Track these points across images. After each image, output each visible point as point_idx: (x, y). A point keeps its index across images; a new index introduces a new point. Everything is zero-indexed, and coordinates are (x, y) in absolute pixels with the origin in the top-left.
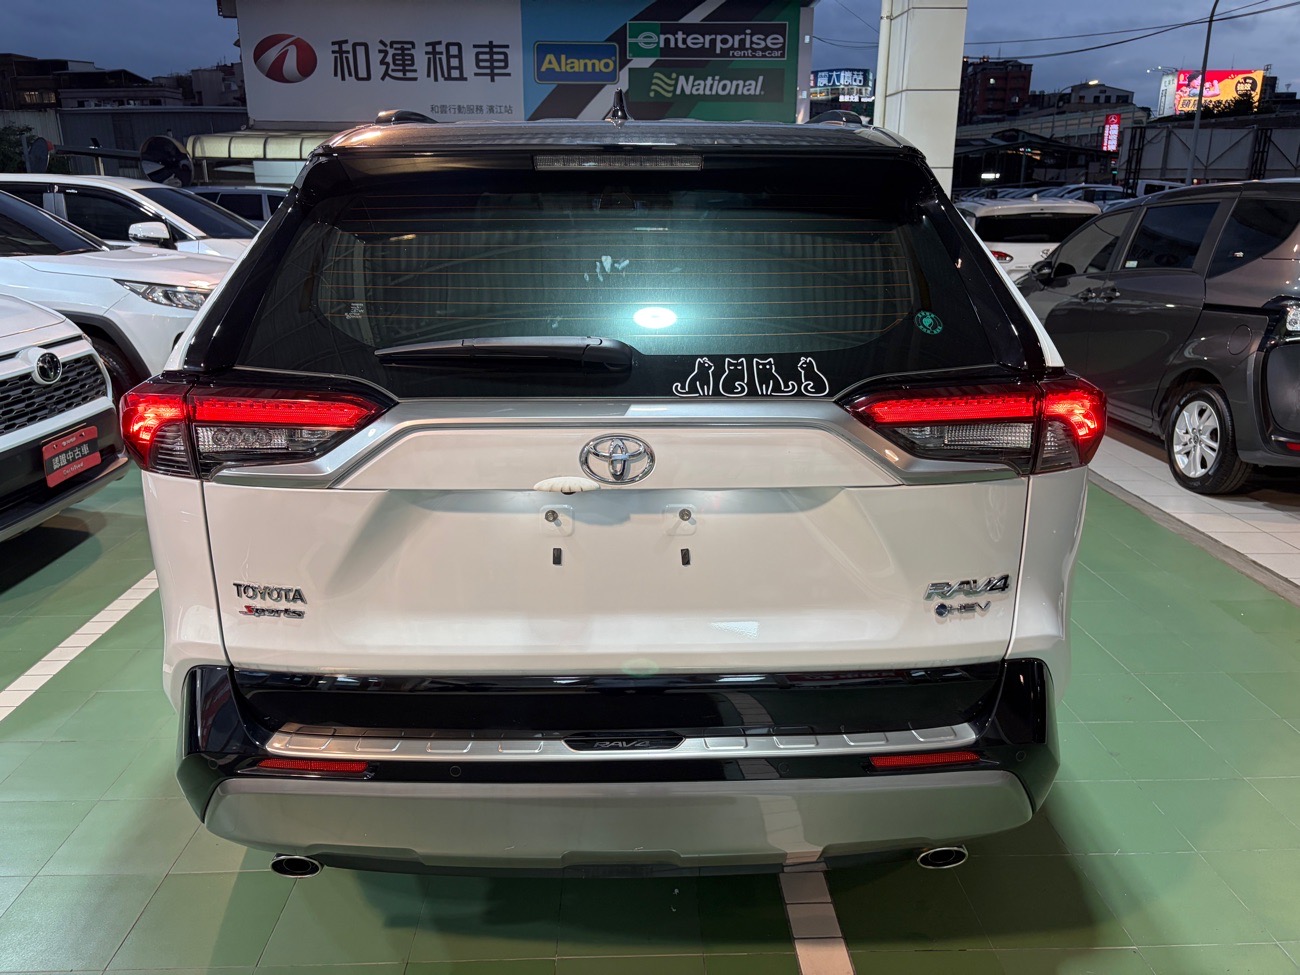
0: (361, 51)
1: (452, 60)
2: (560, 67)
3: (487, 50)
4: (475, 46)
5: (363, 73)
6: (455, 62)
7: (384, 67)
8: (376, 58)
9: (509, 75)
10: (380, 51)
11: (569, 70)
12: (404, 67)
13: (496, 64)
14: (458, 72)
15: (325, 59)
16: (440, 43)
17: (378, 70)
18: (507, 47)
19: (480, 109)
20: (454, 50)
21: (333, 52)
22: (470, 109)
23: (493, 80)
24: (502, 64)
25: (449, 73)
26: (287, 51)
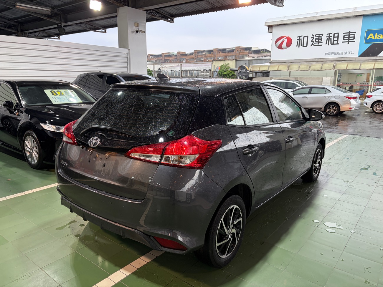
0: (306, 38)
1: (335, 38)
2: (375, 37)
3: (348, 34)
4: (344, 33)
5: (305, 45)
7: (312, 42)
8: (310, 39)
9: (355, 41)
10: (312, 38)
12: (318, 42)
13: (350, 38)
14: (336, 42)
15: (295, 42)
16: (332, 33)
18: (355, 32)
19: (342, 53)
20: (336, 35)
21: (297, 39)
22: (339, 53)
23: (348, 44)
24: (353, 38)
25: (333, 42)
26: (284, 41)
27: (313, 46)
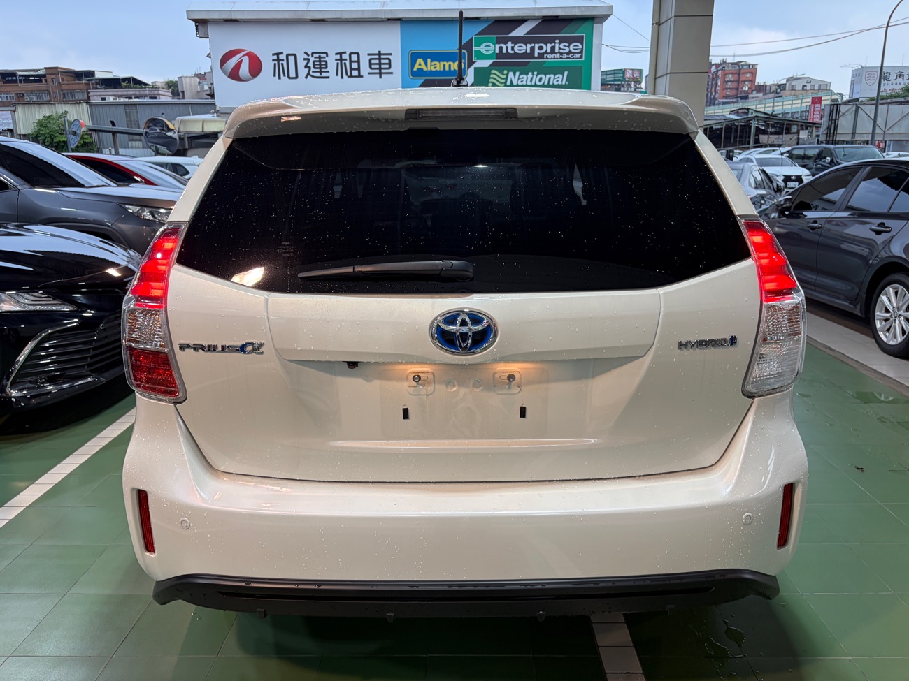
0: (291, 59)
1: (353, 64)
2: (426, 67)
3: (377, 57)
4: (369, 55)
5: (293, 74)
7: (307, 70)
8: (301, 63)
9: (392, 73)
10: (305, 59)
11: (433, 69)
12: (321, 70)
13: (383, 66)
14: (357, 72)
15: (268, 65)
16: (345, 53)
17: (303, 72)
18: (391, 54)
20: (354, 58)
21: (273, 60)
23: (381, 77)
24: (387, 66)
25: (351, 73)
26: (242, 60)
27: (309, 77)
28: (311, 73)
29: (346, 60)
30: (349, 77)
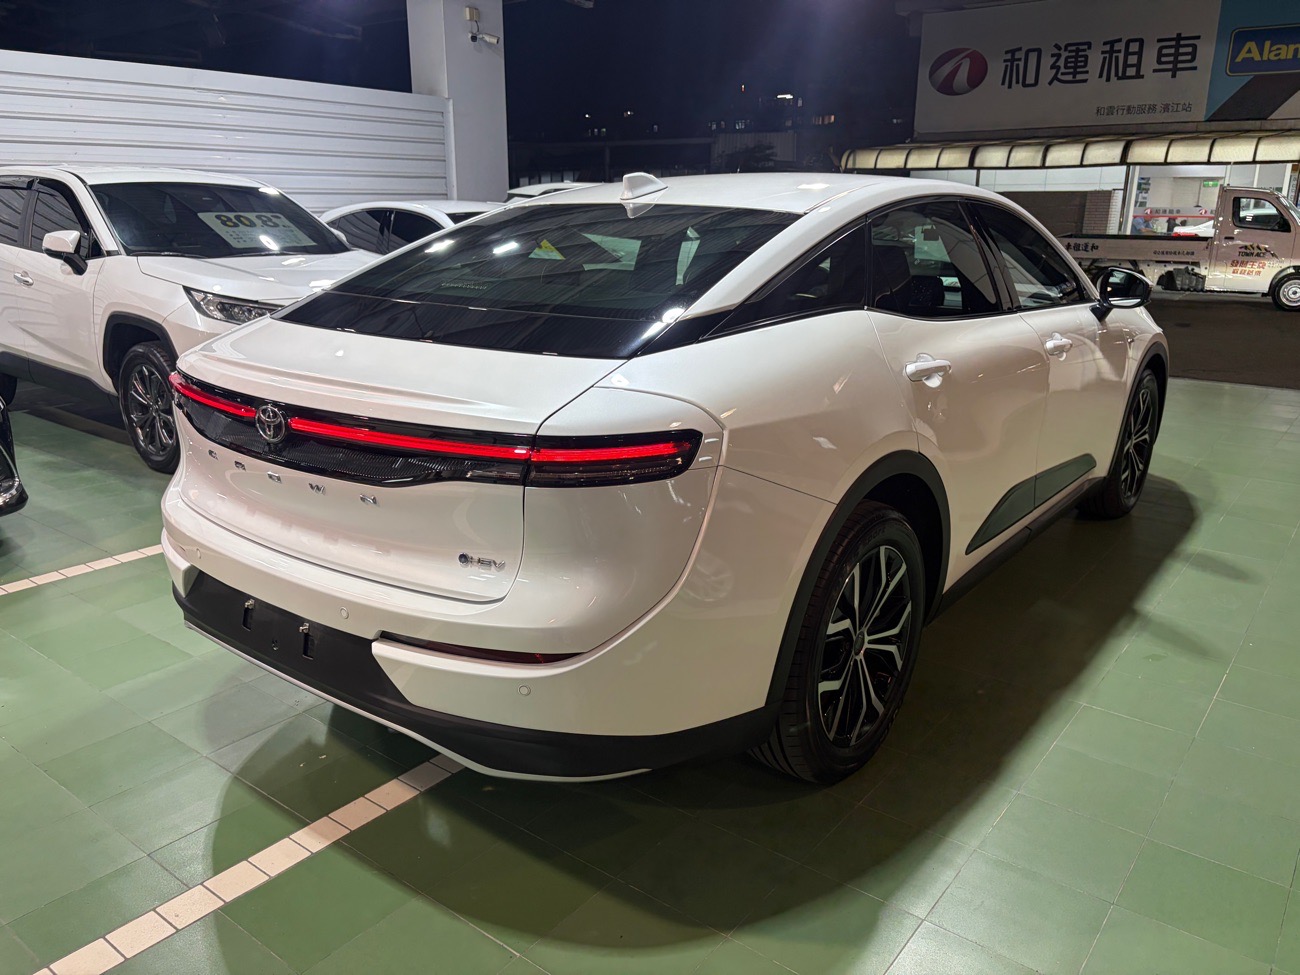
0: (1033, 57)
1: (1130, 57)
2: (1261, 54)
3: (1173, 43)
4: (1159, 41)
5: (1030, 80)
6: (1133, 60)
7: (1054, 71)
8: (1047, 61)
9: (1195, 68)
11: (1272, 57)
12: (1075, 70)
13: (1180, 58)
14: (1134, 69)
15: (996, 69)
16: (1120, 40)
17: (1047, 74)
18: (1198, 37)
19: (1152, 108)
20: (1134, 47)
21: (1005, 61)
22: (1141, 109)
23: (1174, 76)
24: (1189, 57)
25: (1124, 71)
26: (960, 65)
27: (1055, 82)
28: (1059, 76)
29: (1119, 51)
30: (1119, 78)
